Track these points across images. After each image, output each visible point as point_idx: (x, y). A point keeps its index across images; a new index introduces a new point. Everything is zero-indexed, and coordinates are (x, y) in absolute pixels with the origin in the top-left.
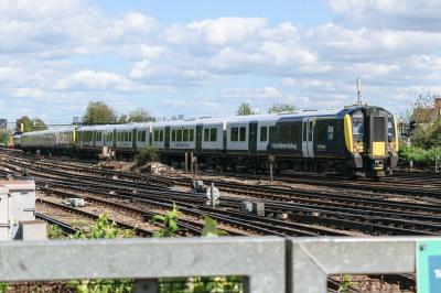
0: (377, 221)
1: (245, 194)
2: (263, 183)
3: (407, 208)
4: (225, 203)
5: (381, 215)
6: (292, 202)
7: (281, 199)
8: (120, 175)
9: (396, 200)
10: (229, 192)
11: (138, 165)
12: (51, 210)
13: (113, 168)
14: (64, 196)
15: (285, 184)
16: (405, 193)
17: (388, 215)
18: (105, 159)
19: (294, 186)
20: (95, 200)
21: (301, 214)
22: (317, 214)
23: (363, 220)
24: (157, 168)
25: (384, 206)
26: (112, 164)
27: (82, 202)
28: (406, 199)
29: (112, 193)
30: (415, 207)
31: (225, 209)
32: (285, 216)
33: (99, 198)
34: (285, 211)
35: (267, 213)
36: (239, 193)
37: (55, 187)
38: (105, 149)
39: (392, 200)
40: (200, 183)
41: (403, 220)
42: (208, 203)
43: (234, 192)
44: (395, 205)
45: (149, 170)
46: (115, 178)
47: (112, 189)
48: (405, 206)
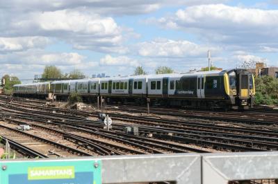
0: (207, 138)
1: (131, 121)
2: (143, 114)
3: (228, 130)
4: (116, 127)
5: (211, 134)
6: (159, 127)
7: (152, 125)
8: (57, 110)
9: (222, 125)
10: (121, 120)
11: (70, 104)
12: (8, 132)
13: (54, 106)
14: (19, 123)
15: (157, 115)
16: (228, 120)
17: (215, 135)
18: (50, 101)
19: (162, 116)
20: (37, 126)
21: (161, 134)
22: (171, 134)
23: (199, 137)
24: (81, 106)
25: (215, 129)
26: (53, 104)
27: (28, 127)
28: (228, 124)
29: (49, 121)
30: (233, 130)
31: (114, 131)
32: (151, 135)
33: (40, 125)
34: (152, 132)
35: (141, 134)
36: (128, 121)
37: (16, 118)
38: (50, 94)
39: (220, 125)
40: (104, 115)
41: (223, 138)
42: (105, 128)
43: (125, 121)
44: (221, 128)
45: (75, 107)
46: (54, 112)
47: (50, 119)
48: (227, 129)
